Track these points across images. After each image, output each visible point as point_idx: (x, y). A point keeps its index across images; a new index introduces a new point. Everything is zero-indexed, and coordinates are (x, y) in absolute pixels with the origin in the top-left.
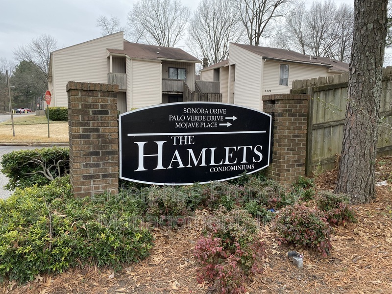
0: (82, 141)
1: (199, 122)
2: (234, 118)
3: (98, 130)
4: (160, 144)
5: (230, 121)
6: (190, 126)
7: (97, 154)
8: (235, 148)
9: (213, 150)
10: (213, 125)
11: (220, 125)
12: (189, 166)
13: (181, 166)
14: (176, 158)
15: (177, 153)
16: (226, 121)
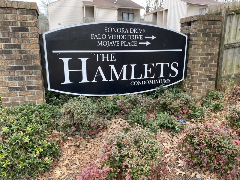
0: (5, 56)
1: (120, 41)
2: (153, 38)
3: (19, 47)
4: (84, 60)
5: (149, 40)
6: (111, 45)
7: (20, 68)
8: (153, 64)
9: (133, 66)
10: (133, 44)
11: (140, 43)
12: (112, 80)
13: (104, 79)
14: (99, 73)
15: (100, 68)
16: (145, 40)
